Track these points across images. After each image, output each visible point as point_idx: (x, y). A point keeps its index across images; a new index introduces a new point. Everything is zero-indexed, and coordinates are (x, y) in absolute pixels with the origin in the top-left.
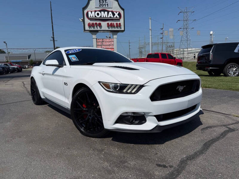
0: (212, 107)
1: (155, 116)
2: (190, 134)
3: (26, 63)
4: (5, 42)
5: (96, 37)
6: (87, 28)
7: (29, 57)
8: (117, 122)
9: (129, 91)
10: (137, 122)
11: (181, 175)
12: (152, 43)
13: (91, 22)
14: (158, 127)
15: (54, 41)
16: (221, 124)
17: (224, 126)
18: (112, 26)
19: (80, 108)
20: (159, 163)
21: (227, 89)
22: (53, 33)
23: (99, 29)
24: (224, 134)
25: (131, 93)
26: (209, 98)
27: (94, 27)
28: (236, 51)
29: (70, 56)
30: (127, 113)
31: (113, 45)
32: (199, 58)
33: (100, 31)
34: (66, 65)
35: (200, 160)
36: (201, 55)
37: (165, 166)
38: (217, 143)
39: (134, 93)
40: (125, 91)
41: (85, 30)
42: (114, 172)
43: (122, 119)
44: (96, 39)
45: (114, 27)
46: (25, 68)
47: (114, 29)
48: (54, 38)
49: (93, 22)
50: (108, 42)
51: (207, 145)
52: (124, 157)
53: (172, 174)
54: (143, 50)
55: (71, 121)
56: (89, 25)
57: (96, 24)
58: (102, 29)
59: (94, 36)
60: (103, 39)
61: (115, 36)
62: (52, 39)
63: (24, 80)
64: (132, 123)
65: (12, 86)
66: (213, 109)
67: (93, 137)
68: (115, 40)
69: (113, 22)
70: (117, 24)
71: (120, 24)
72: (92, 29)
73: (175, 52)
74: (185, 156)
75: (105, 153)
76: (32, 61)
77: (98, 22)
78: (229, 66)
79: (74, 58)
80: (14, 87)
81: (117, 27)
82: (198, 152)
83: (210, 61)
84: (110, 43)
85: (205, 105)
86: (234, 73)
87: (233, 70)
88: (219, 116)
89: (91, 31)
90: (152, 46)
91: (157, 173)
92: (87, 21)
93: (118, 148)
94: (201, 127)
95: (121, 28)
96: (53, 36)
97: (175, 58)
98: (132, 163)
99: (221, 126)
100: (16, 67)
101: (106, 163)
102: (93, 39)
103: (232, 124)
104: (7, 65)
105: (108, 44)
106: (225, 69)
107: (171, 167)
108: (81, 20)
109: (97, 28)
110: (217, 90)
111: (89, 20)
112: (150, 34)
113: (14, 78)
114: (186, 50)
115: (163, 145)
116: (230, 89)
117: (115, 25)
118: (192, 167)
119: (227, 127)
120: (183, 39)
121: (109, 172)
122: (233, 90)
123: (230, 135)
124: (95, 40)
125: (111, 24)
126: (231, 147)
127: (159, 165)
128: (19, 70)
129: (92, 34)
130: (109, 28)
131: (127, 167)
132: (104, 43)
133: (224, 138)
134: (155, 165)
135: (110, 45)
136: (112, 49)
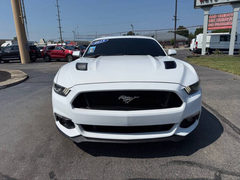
4: (132, 25)
5: (208, 14)
6: (198, 3)
15: (176, 20)
22: (176, 11)
23: (214, 2)
27: (207, 1)
31: (231, 21)
33: (215, 5)
41: (195, 6)
44: (208, 15)
48: (176, 17)
50: (224, 17)
58: (218, 2)
59: (206, 13)
60: (217, 15)
61: (236, 9)
62: (174, 18)
72: (205, 4)
84: (227, 19)
89: (202, 7)
96: (176, 14)
102: (205, 16)
105: (223, 20)
109: (212, 2)
129: (204, 10)
132: (219, 20)
135: (226, 21)
136: (230, 27)
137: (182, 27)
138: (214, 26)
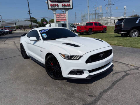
0: (120, 59)
1: (88, 71)
2: (106, 77)
3: (14, 27)
6: (50, 7)
7: (15, 24)
8: (69, 74)
9: (75, 59)
10: (79, 74)
11: (99, 101)
12: (89, 14)
13: (52, 4)
14: (90, 76)
15: (30, 14)
16: (123, 71)
17: (124, 72)
18: (65, 5)
19: (50, 65)
20: (90, 94)
21: (130, 47)
22: (29, 8)
23: (57, 8)
24: (123, 77)
25: (76, 60)
26: (119, 53)
27: (54, 7)
28: (137, 22)
29: (43, 35)
30: (74, 70)
31: (66, 17)
32: (116, 26)
34: (41, 40)
35: (109, 92)
36: (117, 24)
37: (92, 96)
38: (119, 82)
39: (77, 60)
40: (73, 58)
41: (48, 8)
42: (68, 99)
43: (72, 72)
45: (66, 6)
46: (14, 31)
47: (66, 8)
48: (29, 12)
49: (53, 3)
51: (114, 84)
52: (73, 91)
53: (95, 100)
54: (84, 18)
55: (45, 69)
56: (51, 5)
57: (55, 4)
58: (59, 8)
59: (54, 12)
60: (59, 14)
61: (67, 12)
62: (29, 13)
63: (14, 40)
64: (76, 74)
65: (8, 45)
66: (120, 61)
67: (57, 80)
68: (67, 14)
69: (65, 3)
70: (68, 4)
71: (70, 4)
72: (53, 8)
73: (103, 19)
74: (102, 90)
75: (64, 89)
76: (17, 26)
77: (56, 4)
78: (133, 31)
79: (45, 36)
80: (10, 46)
81: (68, 6)
82: (109, 87)
83: (122, 29)
84: (64, 16)
85: (116, 58)
86: (135, 35)
87: (135, 34)
88: (123, 65)
89: (52, 9)
90: (89, 15)
91: (88, 100)
92: (50, 3)
93: (70, 86)
94: (112, 73)
95: (70, 7)
96: (29, 10)
97: (102, 25)
98: (77, 95)
99: (123, 72)
100: (8, 31)
101: (64, 95)
103: (128, 71)
104: (3, 30)
105: (62, 16)
106: (130, 33)
107: (95, 96)
108: (46, 2)
109: (56, 7)
110: (124, 47)
111: (51, 2)
112: (88, 9)
113: (8, 39)
114: (110, 18)
115: (92, 84)
116: (132, 47)
117: (67, 5)
118: (105, 96)
119: (126, 73)
120: (108, 11)
121: (66, 100)
122: (133, 47)
123: (126, 77)
124: (55, 15)
125: (64, 4)
126: (125, 85)
127: (90, 96)
128: (10, 33)
129: (53, 11)
130: (63, 7)
131: (75, 97)
132: (60, 16)
133: (123, 80)
134: (87, 96)
135: (64, 17)
136: (65, 20)
137: (33, 18)
138: (59, 19)
